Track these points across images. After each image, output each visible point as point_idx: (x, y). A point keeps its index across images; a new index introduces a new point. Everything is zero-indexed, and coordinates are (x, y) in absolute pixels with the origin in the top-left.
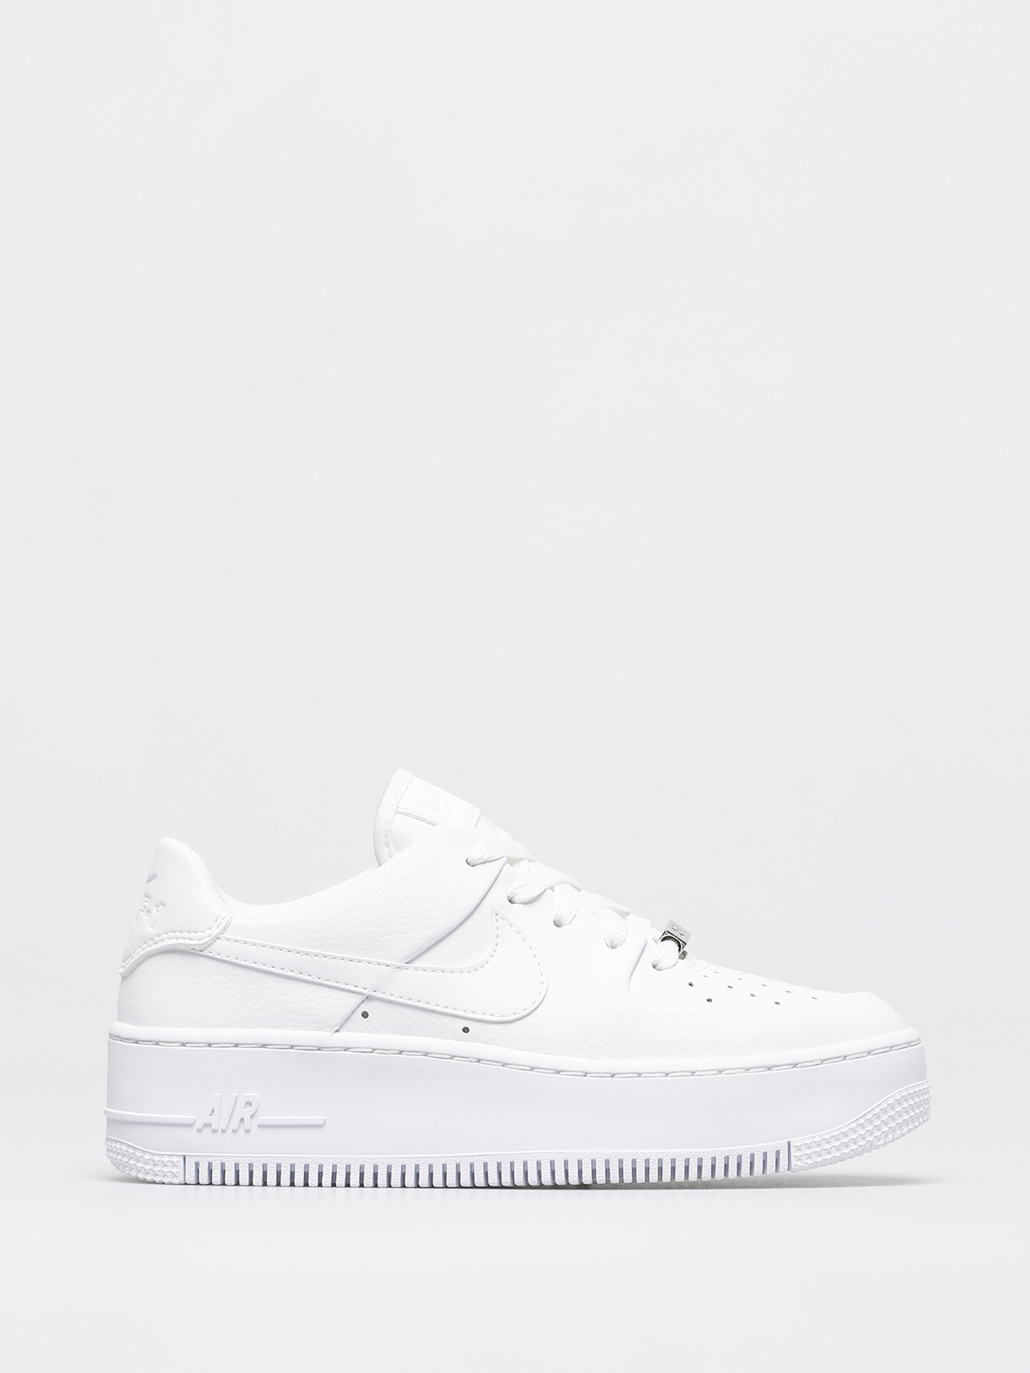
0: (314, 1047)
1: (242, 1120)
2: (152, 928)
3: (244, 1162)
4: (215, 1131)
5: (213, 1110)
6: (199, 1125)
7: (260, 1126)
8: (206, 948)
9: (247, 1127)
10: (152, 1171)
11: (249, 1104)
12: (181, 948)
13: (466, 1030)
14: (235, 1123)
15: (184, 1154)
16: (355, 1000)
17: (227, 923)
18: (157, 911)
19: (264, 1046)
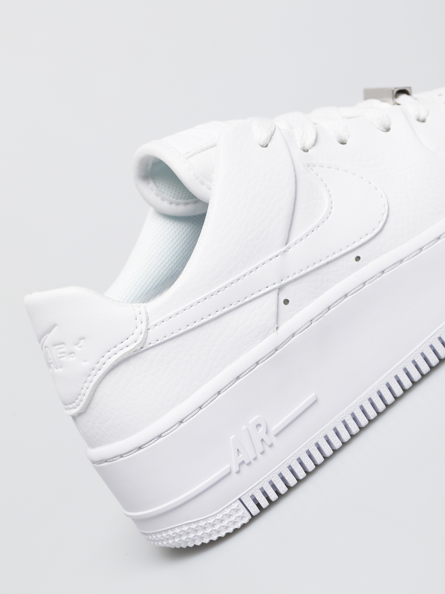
0: (272, 351)
1: (262, 440)
2: (85, 361)
3: (284, 469)
4: (249, 464)
5: (238, 450)
6: (235, 469)
7: (276, 435)
8: (145, 342)
9: (269, 444)
10: (222, 528)
11: (259, 425)
12: (125, 357)
13: (358, 258)
14: (259, 448)
15: (238, 497)
16: (272, 297)
17: (146, 315)
18: (80, 347)
19: (238, 378)
